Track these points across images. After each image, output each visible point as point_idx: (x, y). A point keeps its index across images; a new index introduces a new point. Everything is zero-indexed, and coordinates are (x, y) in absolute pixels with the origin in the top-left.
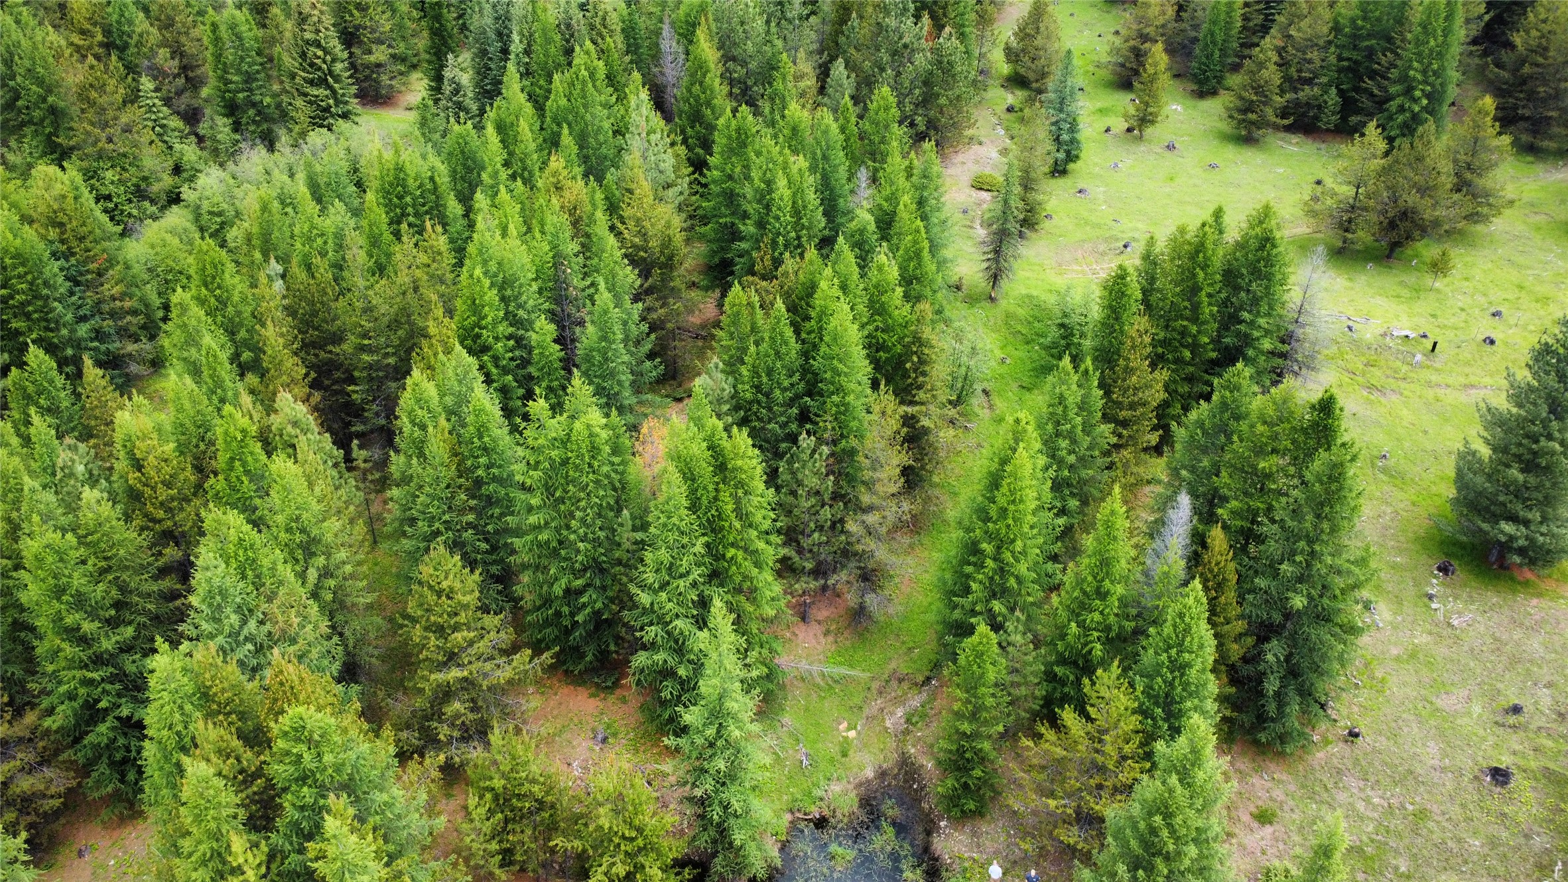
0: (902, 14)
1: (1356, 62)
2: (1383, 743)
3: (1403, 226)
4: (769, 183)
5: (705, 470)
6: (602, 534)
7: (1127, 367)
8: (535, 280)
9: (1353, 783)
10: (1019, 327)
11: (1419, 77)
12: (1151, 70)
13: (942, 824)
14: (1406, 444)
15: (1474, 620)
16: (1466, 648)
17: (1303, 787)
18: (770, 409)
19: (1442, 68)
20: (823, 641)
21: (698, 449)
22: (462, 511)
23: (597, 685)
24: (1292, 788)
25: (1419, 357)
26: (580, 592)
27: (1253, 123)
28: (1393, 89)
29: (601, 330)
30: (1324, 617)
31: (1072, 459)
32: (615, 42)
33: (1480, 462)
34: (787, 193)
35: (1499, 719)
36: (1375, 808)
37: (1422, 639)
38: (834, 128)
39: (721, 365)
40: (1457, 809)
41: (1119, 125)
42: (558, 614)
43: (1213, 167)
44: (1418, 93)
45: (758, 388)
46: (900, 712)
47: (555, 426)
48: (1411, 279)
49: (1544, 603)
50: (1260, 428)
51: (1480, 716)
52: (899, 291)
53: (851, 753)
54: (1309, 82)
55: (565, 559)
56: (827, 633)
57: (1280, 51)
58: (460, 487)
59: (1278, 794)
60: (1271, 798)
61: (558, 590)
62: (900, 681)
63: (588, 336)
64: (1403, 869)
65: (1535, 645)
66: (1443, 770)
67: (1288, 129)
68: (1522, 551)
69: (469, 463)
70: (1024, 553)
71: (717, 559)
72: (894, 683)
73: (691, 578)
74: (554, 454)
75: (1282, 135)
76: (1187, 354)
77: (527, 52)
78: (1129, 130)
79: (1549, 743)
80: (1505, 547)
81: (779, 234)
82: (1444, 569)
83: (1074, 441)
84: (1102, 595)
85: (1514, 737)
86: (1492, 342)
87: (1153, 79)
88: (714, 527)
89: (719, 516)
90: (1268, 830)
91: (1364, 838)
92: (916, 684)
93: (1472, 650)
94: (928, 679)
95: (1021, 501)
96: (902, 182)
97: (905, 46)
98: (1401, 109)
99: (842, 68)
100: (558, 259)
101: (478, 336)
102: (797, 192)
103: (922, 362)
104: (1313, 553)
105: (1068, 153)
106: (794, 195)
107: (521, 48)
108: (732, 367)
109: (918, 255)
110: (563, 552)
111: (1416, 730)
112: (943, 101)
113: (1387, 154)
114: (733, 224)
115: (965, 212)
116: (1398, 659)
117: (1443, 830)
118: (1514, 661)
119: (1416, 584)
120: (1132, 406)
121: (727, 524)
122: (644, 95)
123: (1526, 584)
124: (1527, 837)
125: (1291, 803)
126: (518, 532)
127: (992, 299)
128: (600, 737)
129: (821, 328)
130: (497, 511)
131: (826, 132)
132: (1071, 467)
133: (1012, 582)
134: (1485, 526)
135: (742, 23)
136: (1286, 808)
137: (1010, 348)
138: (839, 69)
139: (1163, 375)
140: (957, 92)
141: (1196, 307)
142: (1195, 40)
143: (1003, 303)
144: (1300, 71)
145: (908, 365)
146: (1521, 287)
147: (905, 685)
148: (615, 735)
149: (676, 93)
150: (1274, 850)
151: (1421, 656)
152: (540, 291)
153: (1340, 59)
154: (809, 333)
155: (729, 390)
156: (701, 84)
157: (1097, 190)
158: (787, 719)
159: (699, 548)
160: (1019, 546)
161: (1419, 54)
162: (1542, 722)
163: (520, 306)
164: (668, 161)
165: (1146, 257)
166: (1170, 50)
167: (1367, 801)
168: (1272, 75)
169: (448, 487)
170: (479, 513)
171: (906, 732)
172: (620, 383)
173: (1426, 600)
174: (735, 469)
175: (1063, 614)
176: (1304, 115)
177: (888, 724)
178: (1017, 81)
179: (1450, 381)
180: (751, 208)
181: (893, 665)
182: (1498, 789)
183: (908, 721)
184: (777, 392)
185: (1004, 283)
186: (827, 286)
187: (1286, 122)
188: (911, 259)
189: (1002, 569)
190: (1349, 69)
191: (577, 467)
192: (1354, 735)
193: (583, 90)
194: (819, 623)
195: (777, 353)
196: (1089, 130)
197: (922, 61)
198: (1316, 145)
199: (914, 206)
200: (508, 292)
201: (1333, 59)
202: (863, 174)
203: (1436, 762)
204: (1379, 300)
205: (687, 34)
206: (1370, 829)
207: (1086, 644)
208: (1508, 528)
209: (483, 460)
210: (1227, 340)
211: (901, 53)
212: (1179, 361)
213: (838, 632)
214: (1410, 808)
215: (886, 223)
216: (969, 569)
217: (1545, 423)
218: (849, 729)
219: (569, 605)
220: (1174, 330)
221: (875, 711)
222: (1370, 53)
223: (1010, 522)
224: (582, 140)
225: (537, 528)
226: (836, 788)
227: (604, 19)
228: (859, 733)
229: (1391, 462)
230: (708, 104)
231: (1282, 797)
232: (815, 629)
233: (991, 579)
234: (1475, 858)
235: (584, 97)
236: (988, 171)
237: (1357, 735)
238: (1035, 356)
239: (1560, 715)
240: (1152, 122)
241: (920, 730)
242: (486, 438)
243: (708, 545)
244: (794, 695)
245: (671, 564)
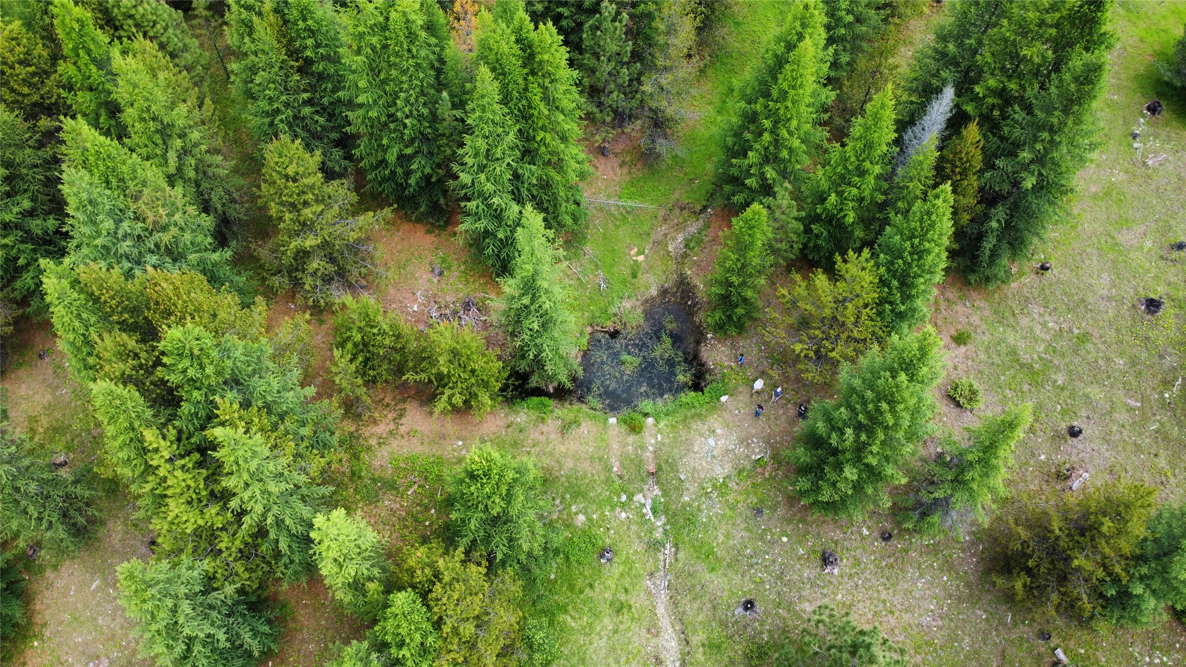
2: (1066, 275)
5: (514, 65)
6: (425, 111)
9: (1036, 310)
13: (709, 336)
15: (1166, 160)
16: (1153, 187)
17: (995, 313)
20: (619, 172)
21: (507, 47)
22: (297, 91)
23: (433, 225)
24: (987, 313)
26: (410, 157)
31: (849, 18)
35: (1163, 253)
36: (1049, 329)
37: (1118, 177)
40: (1113, 334)
42: (393, 173)
46: (680, 238)
47: (373, 12)
50: (1032, 14)
51: (1150, 250)
53: (640, 275)
55: (395, 130)
56: (622, 165)
58: (292, 68)
59: (975, 319)
60: (969, 323)
61: (392, 157)
62: (682, 209)
64: (1060, 382)
66: (1109, 299)
69: (298, 44)
71: (528, 140)
72: (677, 211)
73: (506, 161)
74: (374, 40)
82: (1153, 109)
84: (862, 173)
85: (1173, 270)
88: (525, 116)
89: (530, 107)
90: (963, 349)
91: (1035, 356)
92: (695, 213)
93: (1158, 189)
94: (705, 208)
95: (801, 86)
104: (1052, 141)
110: (392, 126)
111: (1095, 262)
116: (1095, 196)
117: (1098, 351)
119: (1126, 123)
121: (536, 113)
124: (1161, 357)
125: (984, 327)
126: (350, 107)
128: (437, 272)
130: (329, 86)
133: (785, 154)
136: (979, 331)
147: (686, 213)
148: (449, 268)
150: (964, 367)
151: (1114, 194)
158: (588, 248)
159: (511, 138)
160: (794, 123)
167: (1044, 325)
169: (281, 69)
170: (312, 88)
171: (685, 256)
173: (1130, 139)
174: (541, 62)
175: (825, 184)
177: (670, 248)
181: (676, 195)
182: (1149, 317)
183: (686, 246)
189: (776, 141)
191: (397, 54)
192: (1044, 268)
194: (616, 155)
203: (1105, 292)
206: (1042, 349)
207: (841, 210)
209: (310, 42)
213: (632, 164)
214: (1076, 331)
216: (748, 136)
218: (639, 253)
219: (402, 167)
221: (659, 237)
223: (789, 104)
225: (366, 105)
226: (627, 305)
228: (647, 257)
231: (978, 322)
232: (613, 161)
233: (766, 149)
234: (1117, 374)
237: (1047, 269)
241: (696, 255)
242: (310, 22)
243: (520, 131)
244: (594, 225)
245: (488, 150)
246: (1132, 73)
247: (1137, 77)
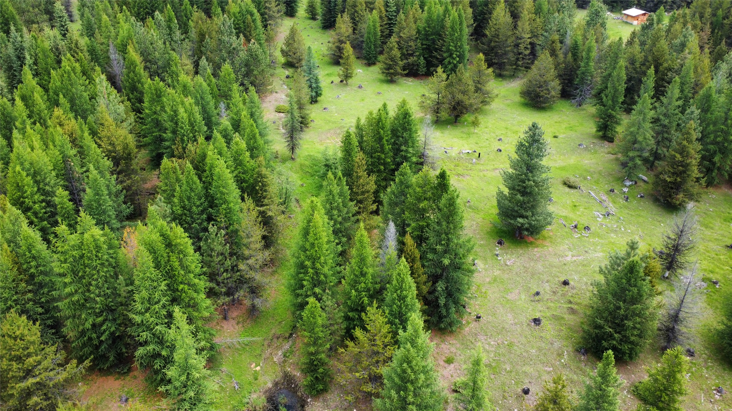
0: (230, 35)
1: (429, 45)
2: (490, 318)
3: (459, 108)
4: (175, 112)
5: (160, 247)
6: (109, 291)
7: (357, 176)
8: (54, 170)
9: (482, 338)
10: (307, 170)
11: (454, 49)
12: (346, 54)
13: (309, 400)
14: (476, 196)
15: (515, 261)
16: (514, 273)
17: (462, 344)
18: (192, 217)
19: (462, 45)
20: (237, 327)
21: (156, 237)
22: (25, 293)
23: (119, 373)
24: (458, 345)
25: (474, 160)
26: (101, 324)
27: (392, 74)
28: (445, 55)
29: (95, 190)
30: (457, 267)
31: (340, 219)
32: (85, 56)
33: (505, 195)
34: (185, 115)
35: (532, 299)
36: (492, 346)
37: (497, 273)
38: (205, 84)
39: (163, 198)
40: (524, 339)
41: (337, 80)
42: (90, 339)
43: (379, 93)
44: (454, 56)
45: (184, 208)
46: (280, 353)
47: (74, 239)
48: (465, 130)
49: (539, 249)
50: (418, 189)
51: (525, 299)
52: (248, 154)
53: (259, 377)
54: (412, 55)
55: (90, 308)
56: (238, 323)
57: (398, 43)
58: (21, 280)
59: (453, 349)
60: (451, 352)
61: (88, 325)
62: (278, 338)
63: (88, 195)
64: (508, 369)
65: (539, 266)
66: (516, 324)
67: (407, 75)
68: (527, 230)
69: (25, 266)
70: (325, 263)
71: (174, 292)
72: (275, 340)
73: (161, 303)
74: (75, 253)
75: (405, 78)
76: (382, 167)
77: (35, 63)
78: (341, 81)
79: (552, 305)
80: (520, 229)
81: (184, 135)
82: (500, 243)
83: (339, 211)
84: (363, 274)
85: (539, 305)
86: (500, 151)
87: (348, 58)
88: (170, 275)
89: (172, 269)
90: (452, 366)
91: (491, 360)
92: (286, 338)
93: (517, 273)
94: (291, 334)
95: (320, 238)
96: (241, 105)
97: (234, 49)
98: (449, 63)
99: (205, 61)
100: (65, 159)
101: (23, 203)
102: (190, 114)
103: (264, 185)
104: (448, 239)
105: (316, 92)
106: (189, 116)
107: (31, 62)
108: (169, 200)
109: (254, 136)
110: (88, 305)
111: (502, 310)
112: (255, 72)
113: (448, 78)
114: (160, 135)
115: (274, 123)
116: (489, 283)
117: (520, 349)
118: (533, 274)
119: (491, 251)
120: (363, 193)
121: (176, 273)
122: (103, 77)
123: (531, 243)
124: (552, 344)
125: (459, 352)
126: (60, 299)
127: (293, 159)
128: (124, 399)
129: (212, 174)
130: (46, 290)
131: (200, 86)
132: (340, 223)
133: (322, 277)
134: (512, 222)
135: (152, 44)
136: (457, 355)
137: (304, 179)
138: (203, 62)
139: (373, 178)
140: (261, 68)
141: (382, 146)
142: (363, 41)
143: (298, 160)
144: (407, 51)
145: (257, 188)
146: (507, 128)
147: (281, 340)
148: (132, 396)
149: (121, 79)
150: (456, 374)
151: (498, 280)
152: (57, 176)
153: (422, 44)
154: (206, 178)
155: (169, 211)
156: (134, 72)
157: (332, 108)
158: (224, 368)
159: (163, 287)
160: (322, 260)
161: (452, 40)
162: (547, 297)
163: (46, 184)
164: (121, 108)
165: (358, 127)
166: (353, 47)
167: (489, 344)
168: (396, 53)
169: (14, 281)
170: (35, 292)
171: (285, 361)
172: (109, 216)
173: (496, 257)
174: (175, 245)
175: (347, 287)
176: (412, 69)
177: (275, 360)
178: (289, 65)
179: (488, 168)
180: (168, 125)
181: (273, 331)
182: (537, 327)
183: (285, 356)
184: (194, 208)
185: (297, 151)
186: (211, 153)
187: (406, 72)
188: (251, 139)
189: (317, 273)
190: (426, 48)
191: (89, 258)
193: (69, 77)
194: (233, 319)
195: (191, 189)
196: (324, 83)
197: (243, 55)
198: (419, 81)
199: (249, 116)
200: (38, 178)
201: (419, 45)
202: (222, 106)
203: (512, 322)
204: (455, 140)
205: (123, 49)
206: (492, 355)
207: (361, 299)
208: (520, 220)
209: (33, 264)
210: (397, 160)
211: (232, 52)
212: (379, 171)
213: (244, 321)
214: (506, 343)
215: (237, 126)
216: (301, 276)
217: (526, 175)
218: (256, 366)
219: (96, 333)
220: (375, 158)
221: (268, 355)
222: (434, 41)
223: (317, 249)
224: (72, 101)
225: (71, 294)
226: (254, 396)
227: (76, 44)
228: (261, 367)
229: (472, 204)
230: (139, 82)
231: (455, 351)
232: (232, 322)
234: (534, 357)
235: (70, 80)
236: (282, 104)
237: (479, 317)
238: (317, 182)
239: (554, 292)
240: (351, 77)
241: (291, 359)
242: (33, 252)
243: (168, 285)
244: (226, 356)
245: (150, 298)
246: (485, 232)
247: (488, 233)
